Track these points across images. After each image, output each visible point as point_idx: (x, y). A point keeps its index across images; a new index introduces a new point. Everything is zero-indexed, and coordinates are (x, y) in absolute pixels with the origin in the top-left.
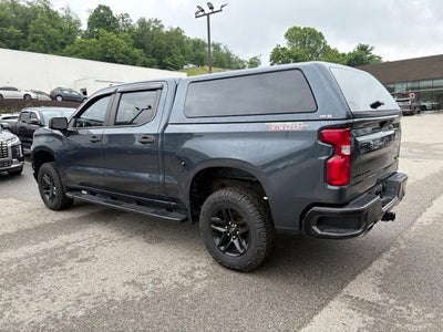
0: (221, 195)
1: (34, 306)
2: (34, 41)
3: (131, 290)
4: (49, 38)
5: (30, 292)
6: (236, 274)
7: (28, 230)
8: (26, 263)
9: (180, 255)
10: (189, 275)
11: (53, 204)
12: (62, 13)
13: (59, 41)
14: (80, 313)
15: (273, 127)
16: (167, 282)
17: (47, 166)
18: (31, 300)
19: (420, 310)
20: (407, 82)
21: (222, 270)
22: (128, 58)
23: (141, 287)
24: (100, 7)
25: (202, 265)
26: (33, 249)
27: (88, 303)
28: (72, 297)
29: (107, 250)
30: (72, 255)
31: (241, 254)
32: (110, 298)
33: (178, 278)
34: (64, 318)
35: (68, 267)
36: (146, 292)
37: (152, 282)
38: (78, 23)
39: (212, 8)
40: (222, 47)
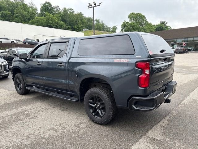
0: (93, 90)
1: (8, 139)
2: (16, 17)
3: (52, 132)
4: (23, 16)
5: (7, 132)
6: (99, 126)
7: (9, 104)
8: (6, 119)
9: (75, 117)
10: (78, 126)
11: (20, 92)
12: (29, 5)
13: (28, 17)
14: (28, 143)
15: (116, 60)
16: (68, 129)
17: (18, 75)
18: (7, 136)
19: (179, 144)
20: (182, 38)
21: (93, 124)
22: (58, 26)
23: (56, 131)
24: (46, 3)
25: (85, 121)
26: (10, 112)
27: (32, 138)
28: (25, 135)
29: (43, 114)
30: (27, 115)
31: (102, 117)
32: (42, 136)
33: (73, 127)
34: (21, 145)
35: (25, 121)
36: (59, 133)
37: (62, 129)
38: (36, 10)
39: (95, 4)
40: (100, 21)
